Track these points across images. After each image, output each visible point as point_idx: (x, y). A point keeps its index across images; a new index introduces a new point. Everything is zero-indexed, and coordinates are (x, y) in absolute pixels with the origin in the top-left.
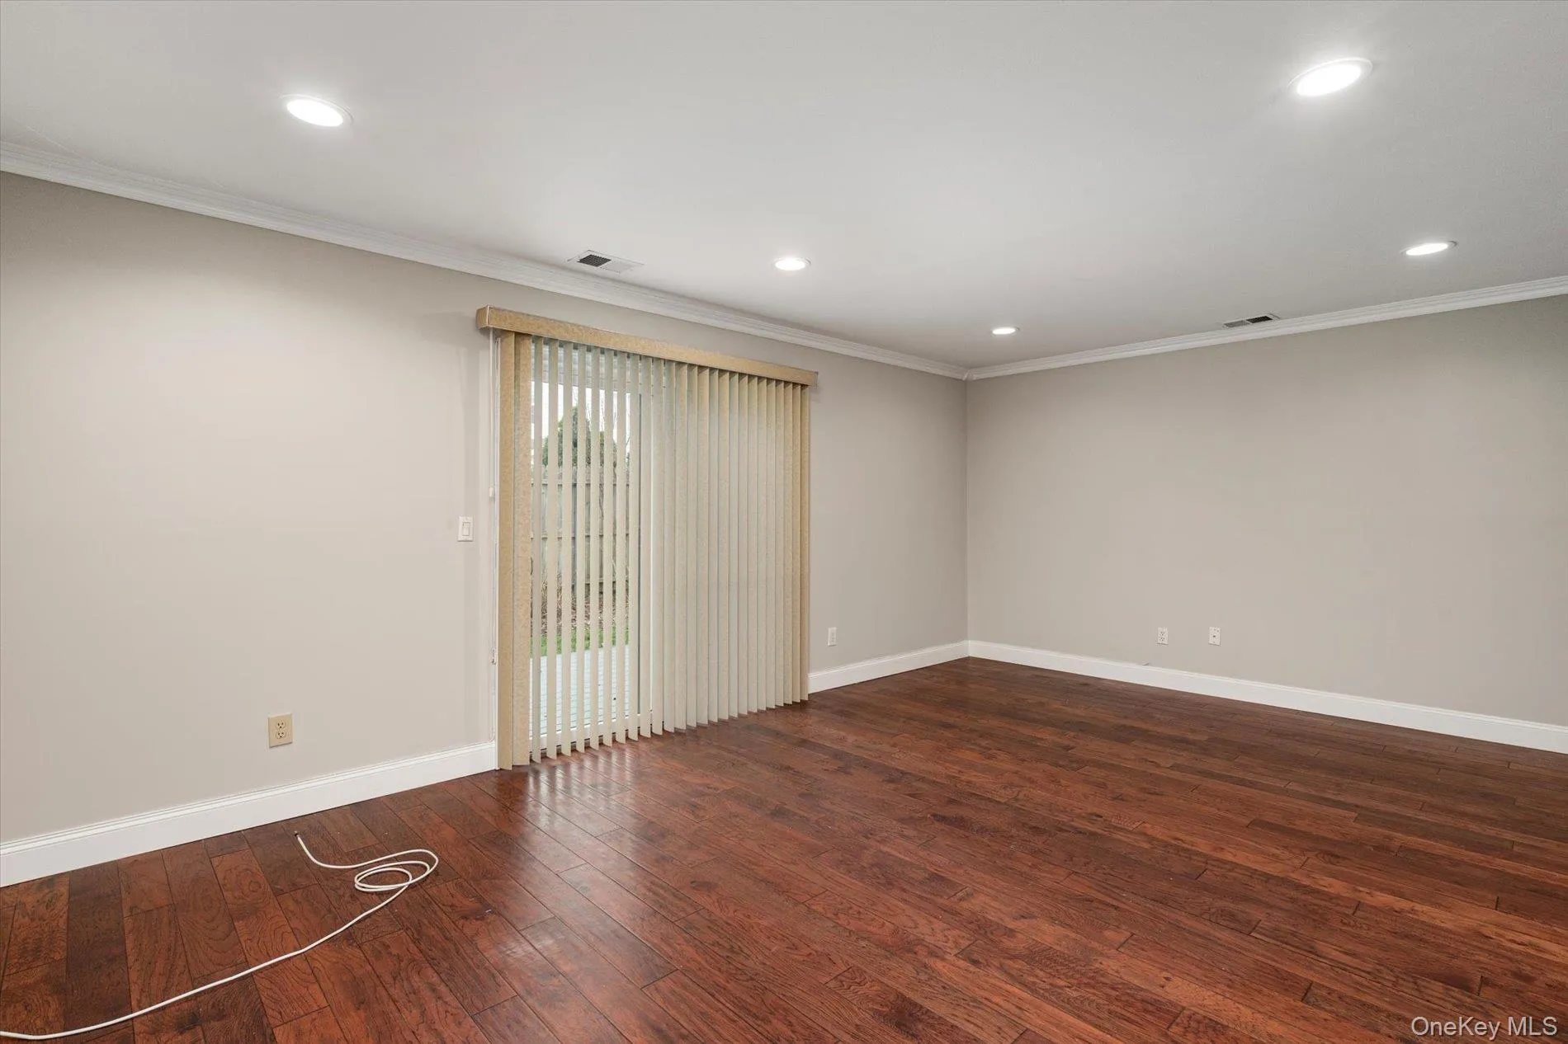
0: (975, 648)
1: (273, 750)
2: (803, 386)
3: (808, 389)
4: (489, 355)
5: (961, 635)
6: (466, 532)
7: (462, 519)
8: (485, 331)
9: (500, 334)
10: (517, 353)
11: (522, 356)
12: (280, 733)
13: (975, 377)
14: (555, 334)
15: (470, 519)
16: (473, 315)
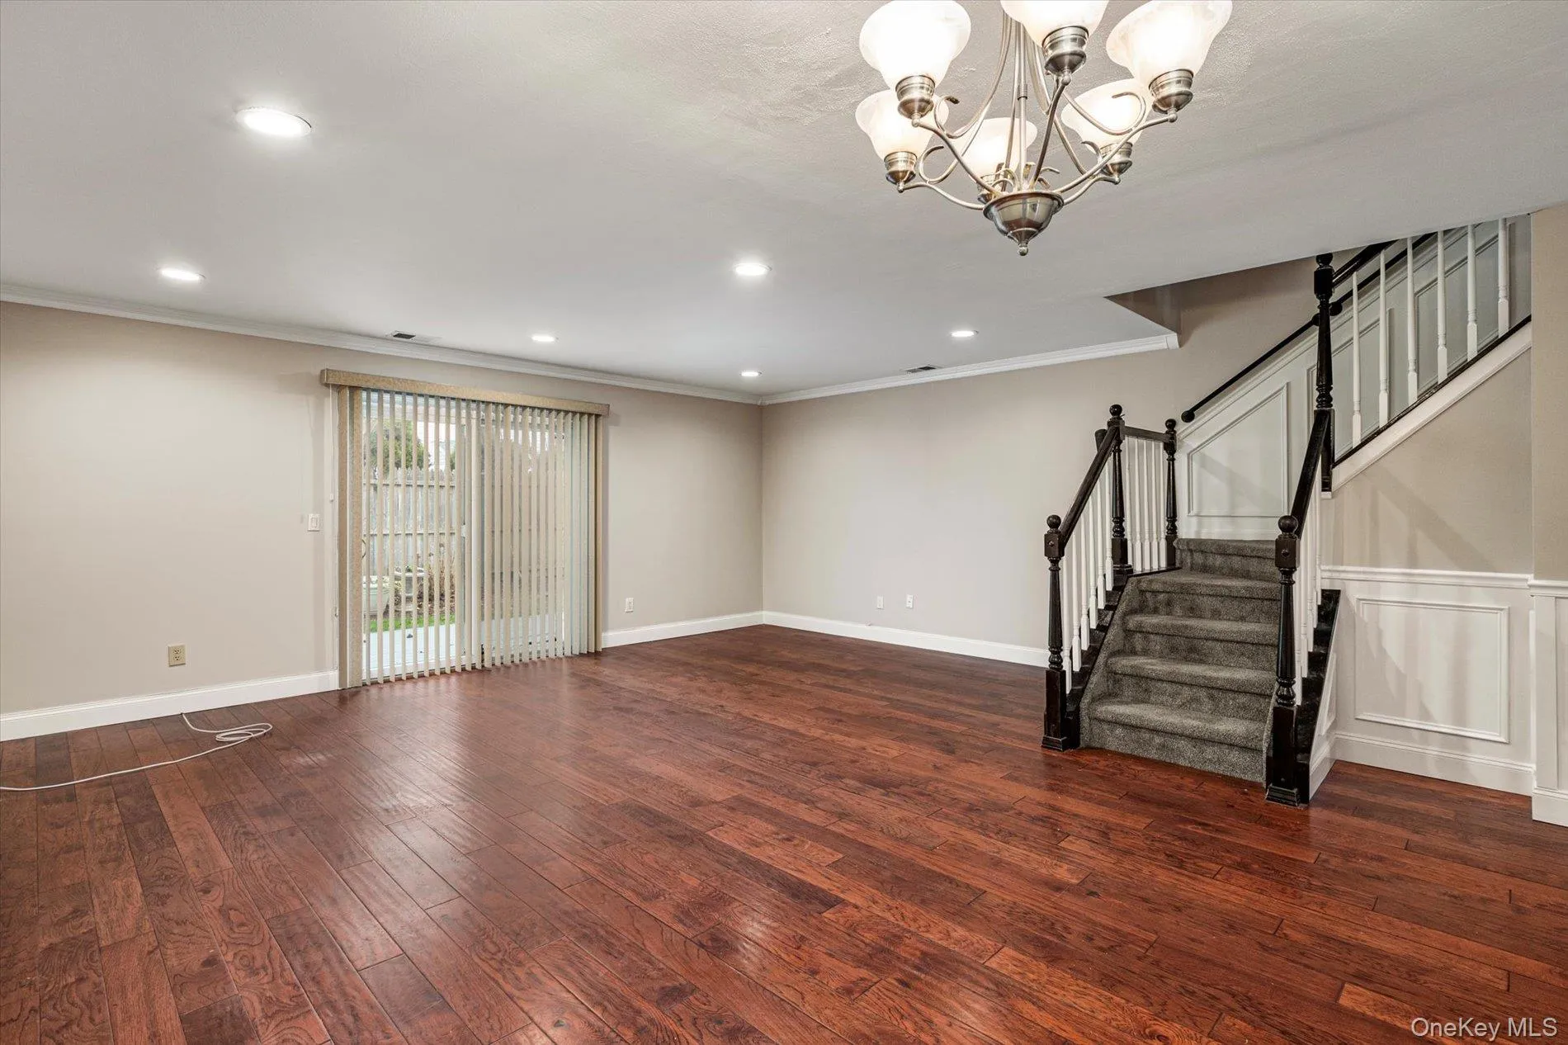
0: (767, 617)
1: (172, 668)
2: (597, 416)
3: (601, 418)
4: (330, 402)
5: (758, 606)
6: (315, 525)
7: (311, 516)
8: (327, 385)
9: (339, 388)
10: (352, 399)
11: (355, 401)
12: (176, 657)
13: (768, 402)
14: (380, 385)
15: (317, 515)
16: (318, 373)
